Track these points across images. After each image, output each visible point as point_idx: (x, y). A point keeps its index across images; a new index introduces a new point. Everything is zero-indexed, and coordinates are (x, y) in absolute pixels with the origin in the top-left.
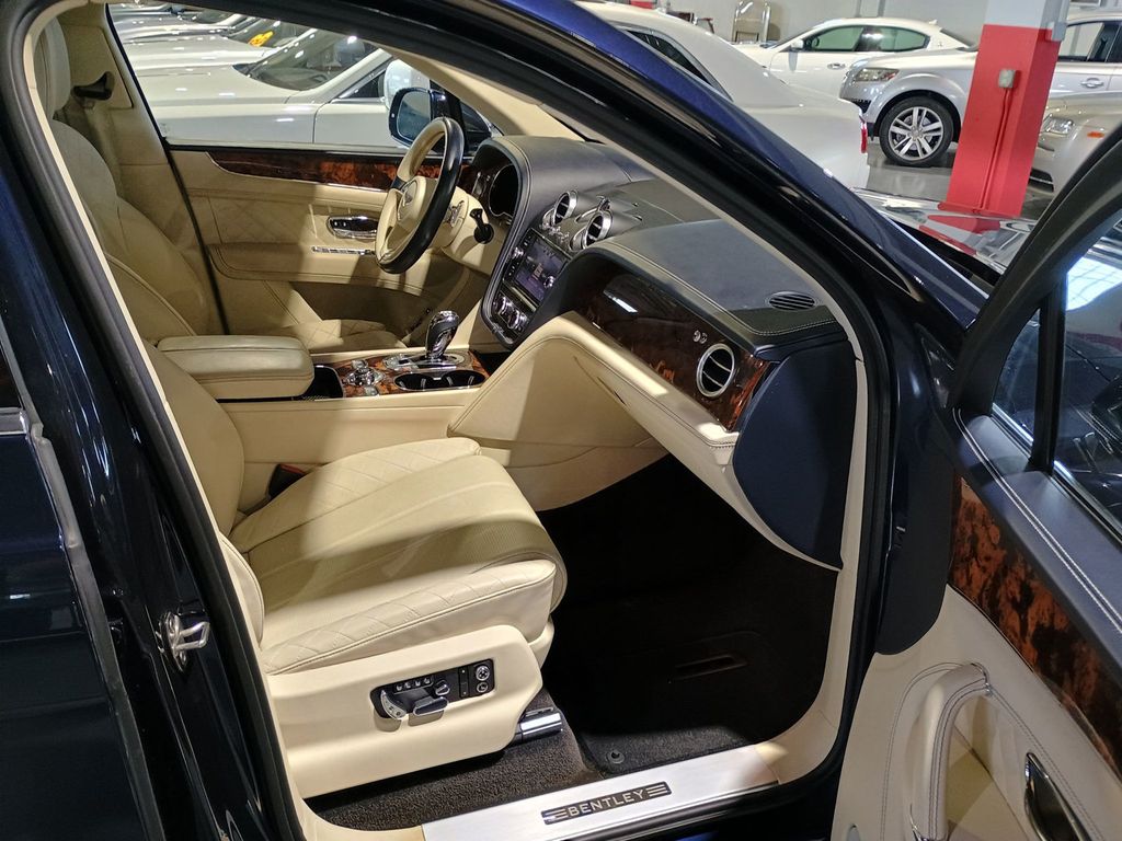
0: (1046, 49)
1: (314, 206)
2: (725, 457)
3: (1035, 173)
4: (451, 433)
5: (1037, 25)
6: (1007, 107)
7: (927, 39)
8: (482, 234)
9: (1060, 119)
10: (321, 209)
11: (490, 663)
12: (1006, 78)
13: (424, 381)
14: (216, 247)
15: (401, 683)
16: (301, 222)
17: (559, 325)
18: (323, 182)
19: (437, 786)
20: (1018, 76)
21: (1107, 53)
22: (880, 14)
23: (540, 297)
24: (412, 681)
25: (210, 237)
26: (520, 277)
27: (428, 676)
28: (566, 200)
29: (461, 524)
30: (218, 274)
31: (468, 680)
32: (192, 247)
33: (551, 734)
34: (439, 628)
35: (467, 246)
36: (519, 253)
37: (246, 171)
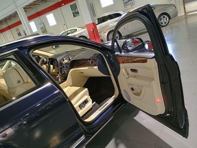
0: (94, 25)
2: (97, 69)
3: (101, 40)
4: (66, 87)
5: (92, 22)
6: (94, 33)
7: (76, 30)
8: (54, 68)
9: (100, 32)
11: (87, 99)
12: (92, 30)
15: (81, 104)
17: (71, 70)
19: (88, 113)
20: (93, 29)
21: (100, 22)
22: (68, 29)
23: (67, 69)
26: (63, 69)
28: (63, 59)
31: (86, 102)
33: (95, 104)
34: (81, 98)
35: (53, 70)
36: (61, 67)
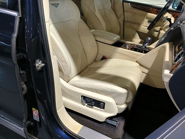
1: (146, 17)
4: (137, 62)
10: (147, 18)
11: (104, 103)
13: (138, 50)
14: (126, 21)
15: (87, 97)
16: (143, 20)
18: (149, 12)
24: (89, 98)
25: (126, 20)
27: (92, 99)
29: (120, 76)
30: (125, 27)
32: (122, 21)
37: (135, 8)
